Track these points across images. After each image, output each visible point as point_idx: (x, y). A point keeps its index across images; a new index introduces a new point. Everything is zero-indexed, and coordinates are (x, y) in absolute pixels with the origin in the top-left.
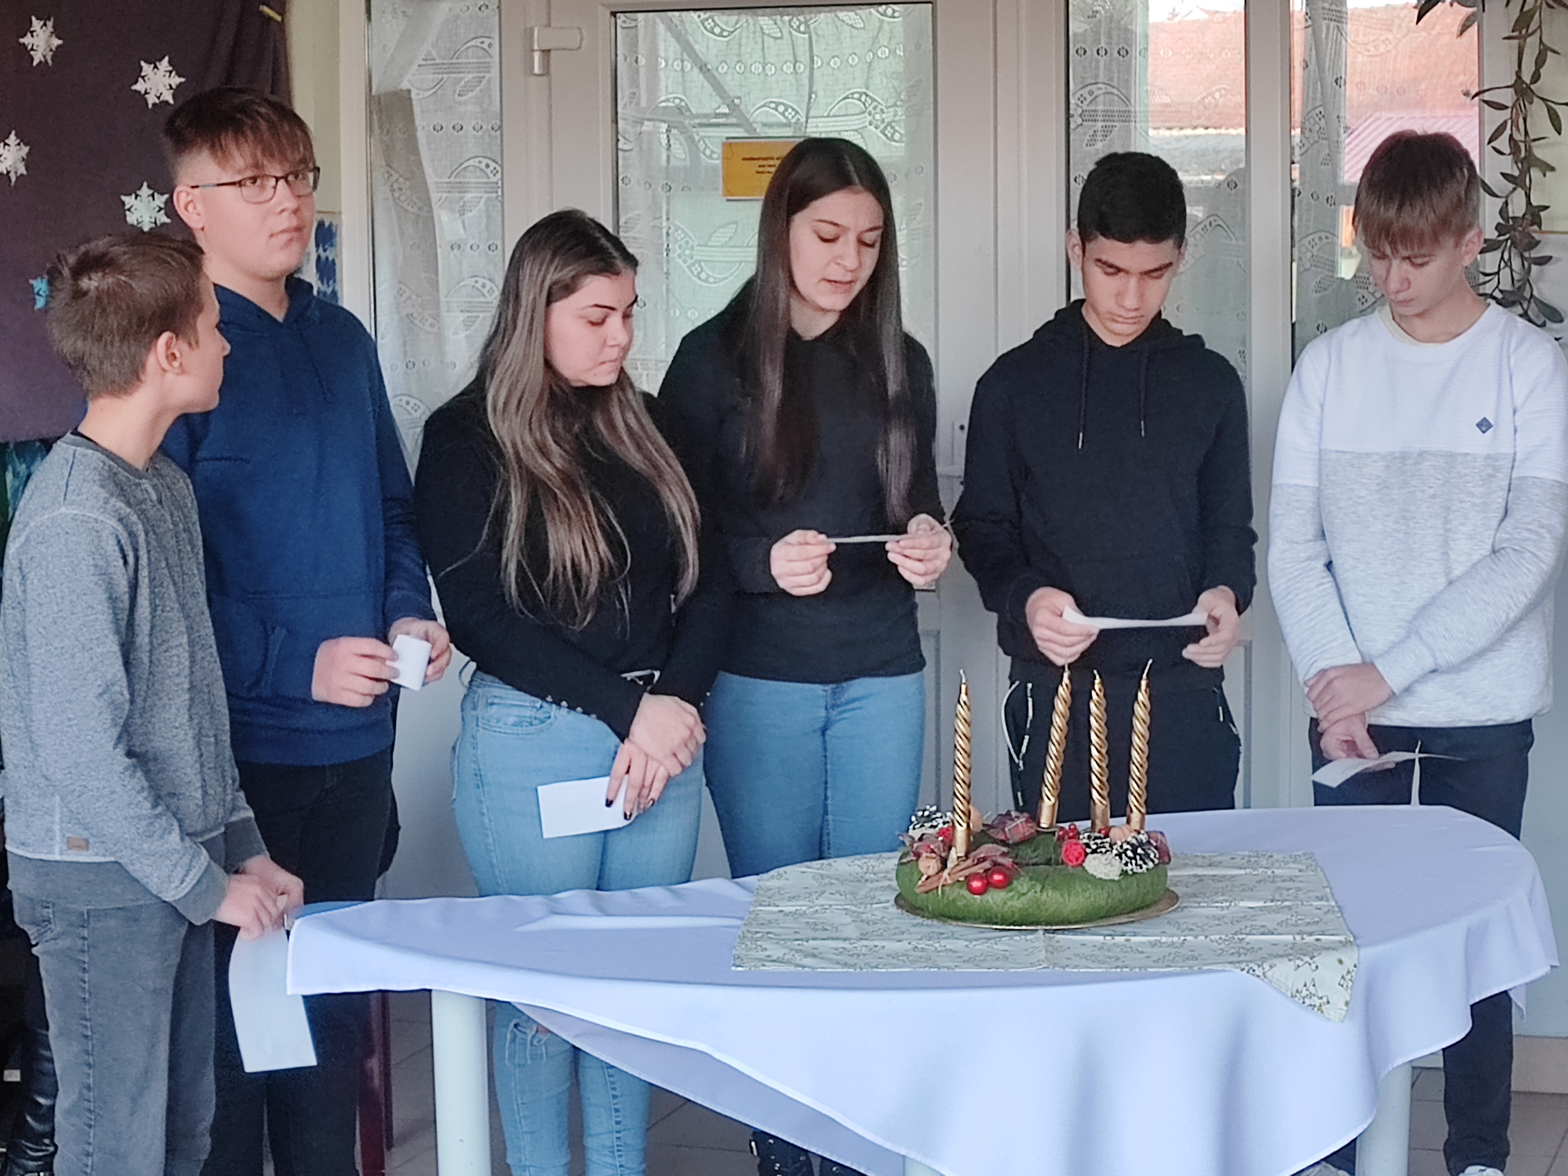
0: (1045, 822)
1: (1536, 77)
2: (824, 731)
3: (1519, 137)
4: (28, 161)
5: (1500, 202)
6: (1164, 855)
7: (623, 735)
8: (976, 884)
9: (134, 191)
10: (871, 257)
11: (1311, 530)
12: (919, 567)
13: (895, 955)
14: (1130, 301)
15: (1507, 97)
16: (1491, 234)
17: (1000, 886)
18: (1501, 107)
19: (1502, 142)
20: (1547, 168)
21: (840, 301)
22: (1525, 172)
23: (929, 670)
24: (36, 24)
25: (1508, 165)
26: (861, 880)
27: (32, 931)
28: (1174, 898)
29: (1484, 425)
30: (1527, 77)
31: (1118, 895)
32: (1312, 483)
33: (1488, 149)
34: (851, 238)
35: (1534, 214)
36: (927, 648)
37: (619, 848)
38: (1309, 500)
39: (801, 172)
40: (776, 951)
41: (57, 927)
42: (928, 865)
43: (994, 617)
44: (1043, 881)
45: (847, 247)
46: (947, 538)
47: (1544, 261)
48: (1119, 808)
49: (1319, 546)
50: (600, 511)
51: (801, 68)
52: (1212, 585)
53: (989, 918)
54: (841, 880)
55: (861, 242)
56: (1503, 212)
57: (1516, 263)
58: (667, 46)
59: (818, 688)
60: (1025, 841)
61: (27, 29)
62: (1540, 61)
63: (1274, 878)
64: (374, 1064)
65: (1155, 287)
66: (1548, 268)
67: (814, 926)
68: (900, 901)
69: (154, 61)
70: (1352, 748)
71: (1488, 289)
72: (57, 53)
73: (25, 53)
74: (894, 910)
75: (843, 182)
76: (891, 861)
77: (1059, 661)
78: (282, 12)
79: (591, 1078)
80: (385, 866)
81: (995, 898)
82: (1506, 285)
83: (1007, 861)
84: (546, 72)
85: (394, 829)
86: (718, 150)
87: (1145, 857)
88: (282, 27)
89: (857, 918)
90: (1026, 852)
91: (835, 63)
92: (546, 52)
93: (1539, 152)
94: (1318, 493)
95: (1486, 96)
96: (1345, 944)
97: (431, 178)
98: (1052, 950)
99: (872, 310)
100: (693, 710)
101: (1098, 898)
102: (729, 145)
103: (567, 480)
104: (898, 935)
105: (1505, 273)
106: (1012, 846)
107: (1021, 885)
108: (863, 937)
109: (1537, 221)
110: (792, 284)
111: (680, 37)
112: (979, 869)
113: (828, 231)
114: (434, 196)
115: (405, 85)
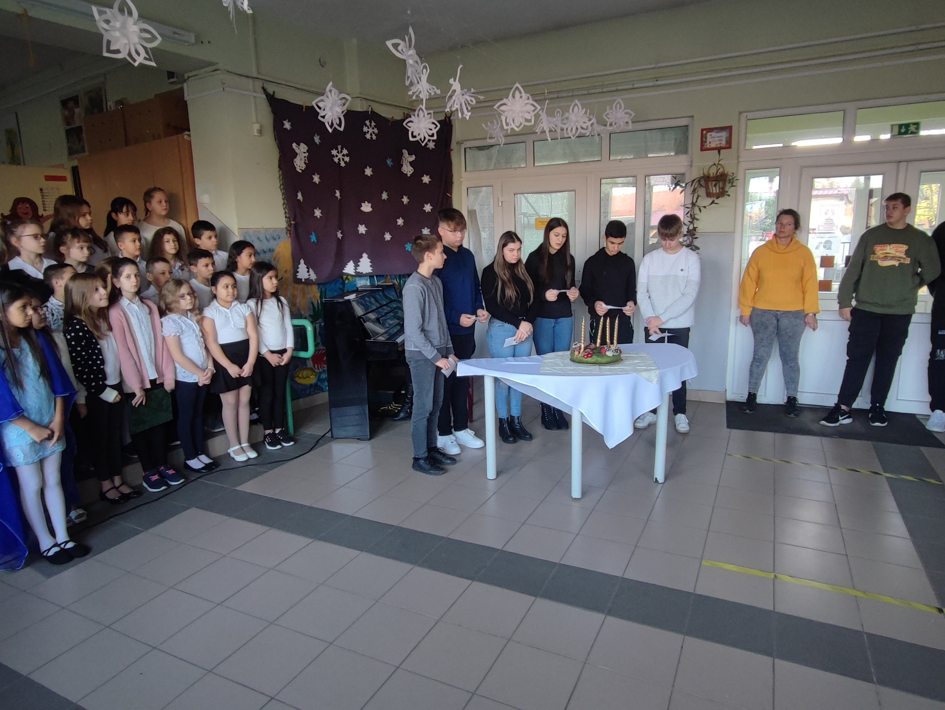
0: (598, 345)
1: (696, 201)
2: (554, 328)
3: (692, 214)
4: (404, 223)
5: (687, 227)
6: (621, 352)
7: (518, 328)
8: (585, 357)
9: (424, 228)
10: (565, 239)
11: (646, 291)
12: (572, 296)
13: (570, 369)
14: (616, 249)
15: (690, 206)
16: (685, 233)
17: (590, 357)
18: (688, 208)
19: (689, 215)
20: (698, 220)
21: (558, 247)
22: (693, 220)
23: (573, 316)
24: (404, 197)
25: (689, 219)
26: (563, 356)
27: (409, 363)
28: (622, 360)
29: (682, 270)
30: (694, 201)
31: (612, 359)
32: (646, 282)
33: (686, 216)
34: (561, 236)
35: (695, 229)
36: (573, 312)
37: (518, 348)
38: (646, 285)
39: (551, 224)
40: (548, 369)
41: (412, 362)
42: (576, 353)
43: (587, 307)
44: (598, 356)
45: (560, 237)
46: (578, 292)
47: (696, 238)
48: (612, 343)
49: (647, 294)
50: (514, 286)
51: (550, 204)
52: (630, 301)
53: (587, 363)
54: (559, 356)
55: (563, 236)
56: (688, 229)
57: (690, 239)
58: (523, 200)
59: (552, 320)
60: (594, 349)
61: (403, 198)
62: (697, 198)
63: (641, 357)
64: (470, 389)
65: (620, 246)
66: (697, 239)
67: (555, 364)
68: (571, 360)
69: (427, 204)
70: (655, 332)
71: (684, 244)
72: (409, 202)
73: (403, 202)
74: (570, 361)
75: (560, 225)
76: (569, 353)
77: (600, 315)
78: (451, 194)
79: (512, 392)
80: (473, 353)
81: (589, 359)
82: (688, 243)
83: (591, 352)
84: (502, 206)
85: (475, 346)
86: (534, 220)
87: (617, 352)
88: (451, 198)
89: (563, 362)
90: (595, 351)
91: (556, 203)
92: (502, 202)
93: (696, 217)
94: (648, 283)
95: (686, 206)
96: (656, 369)
97: (480, 226)
98: (600, 369)
99: (565, 250)
100: (531, 324)
101: (608, 360)
102: (536, 219)
103: (509, 281)
104: (571, 366)
105: (688, 241)
106: (592, 350)
107: (594, 357)
108: (564, 366)
109: (695, 230)
110: (550, 244)
111: (526, 199)
112: (586, 354)
113: (557, 234)
114: (481, 229)
115: (475, 208)
